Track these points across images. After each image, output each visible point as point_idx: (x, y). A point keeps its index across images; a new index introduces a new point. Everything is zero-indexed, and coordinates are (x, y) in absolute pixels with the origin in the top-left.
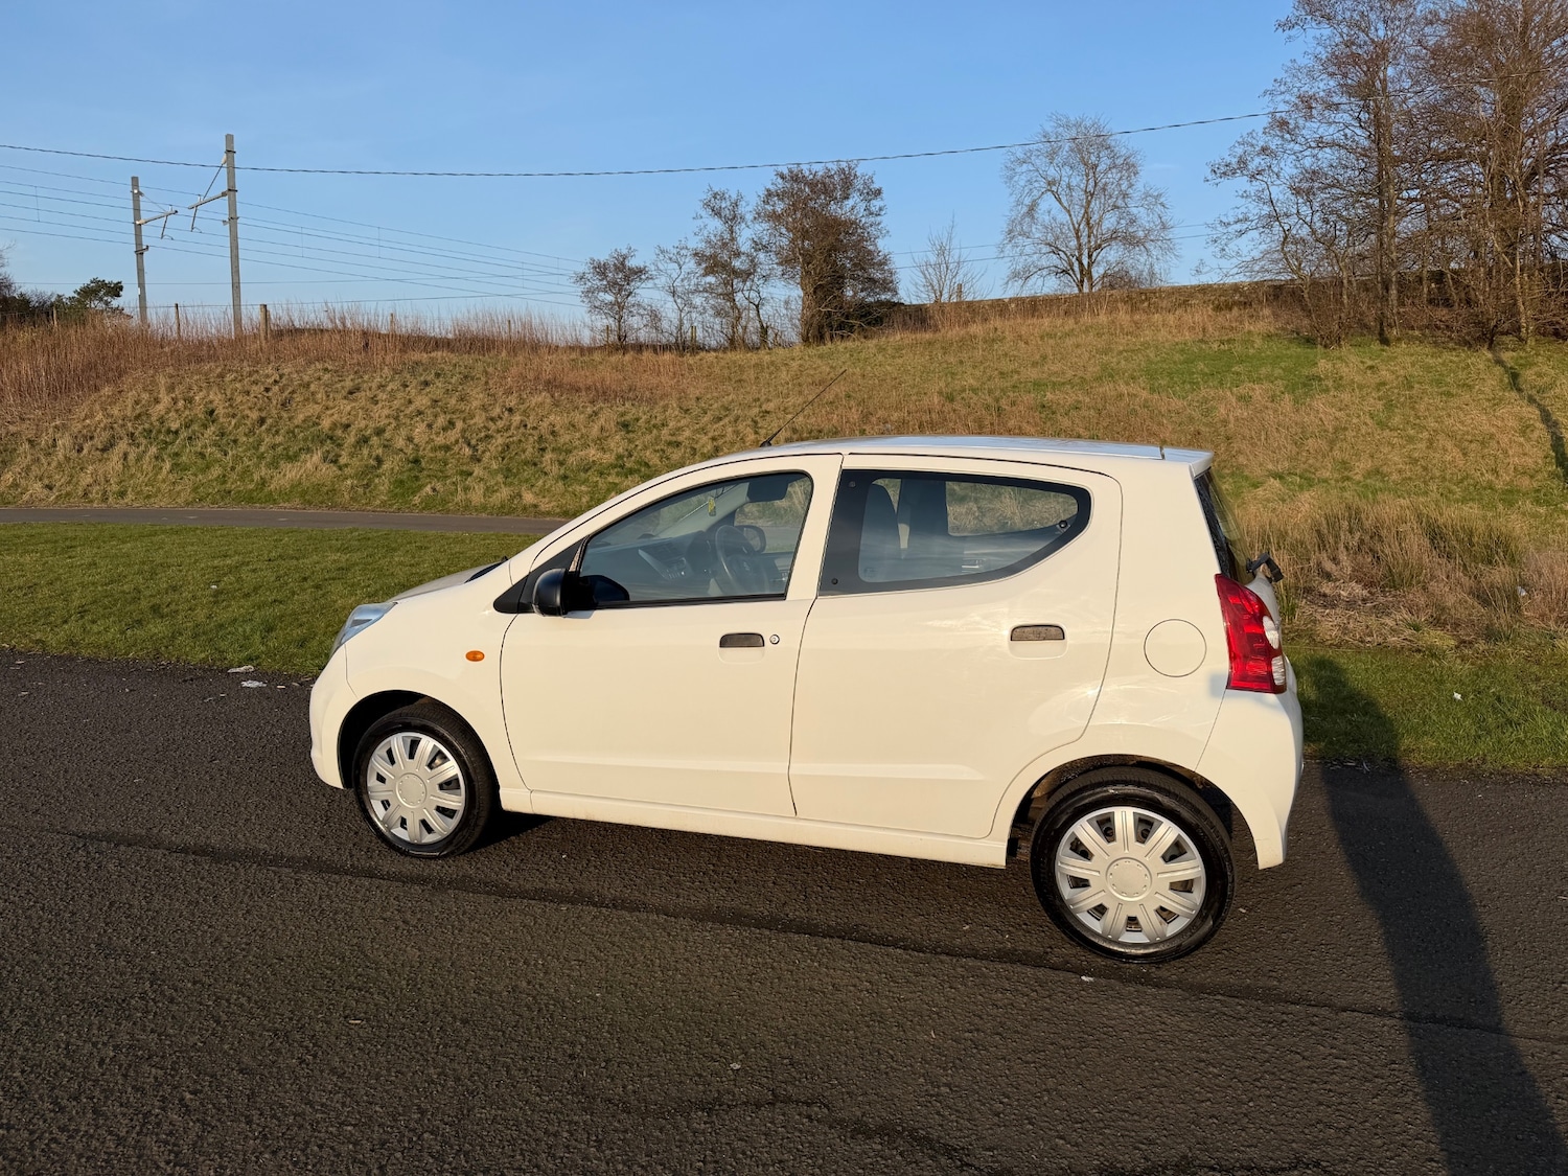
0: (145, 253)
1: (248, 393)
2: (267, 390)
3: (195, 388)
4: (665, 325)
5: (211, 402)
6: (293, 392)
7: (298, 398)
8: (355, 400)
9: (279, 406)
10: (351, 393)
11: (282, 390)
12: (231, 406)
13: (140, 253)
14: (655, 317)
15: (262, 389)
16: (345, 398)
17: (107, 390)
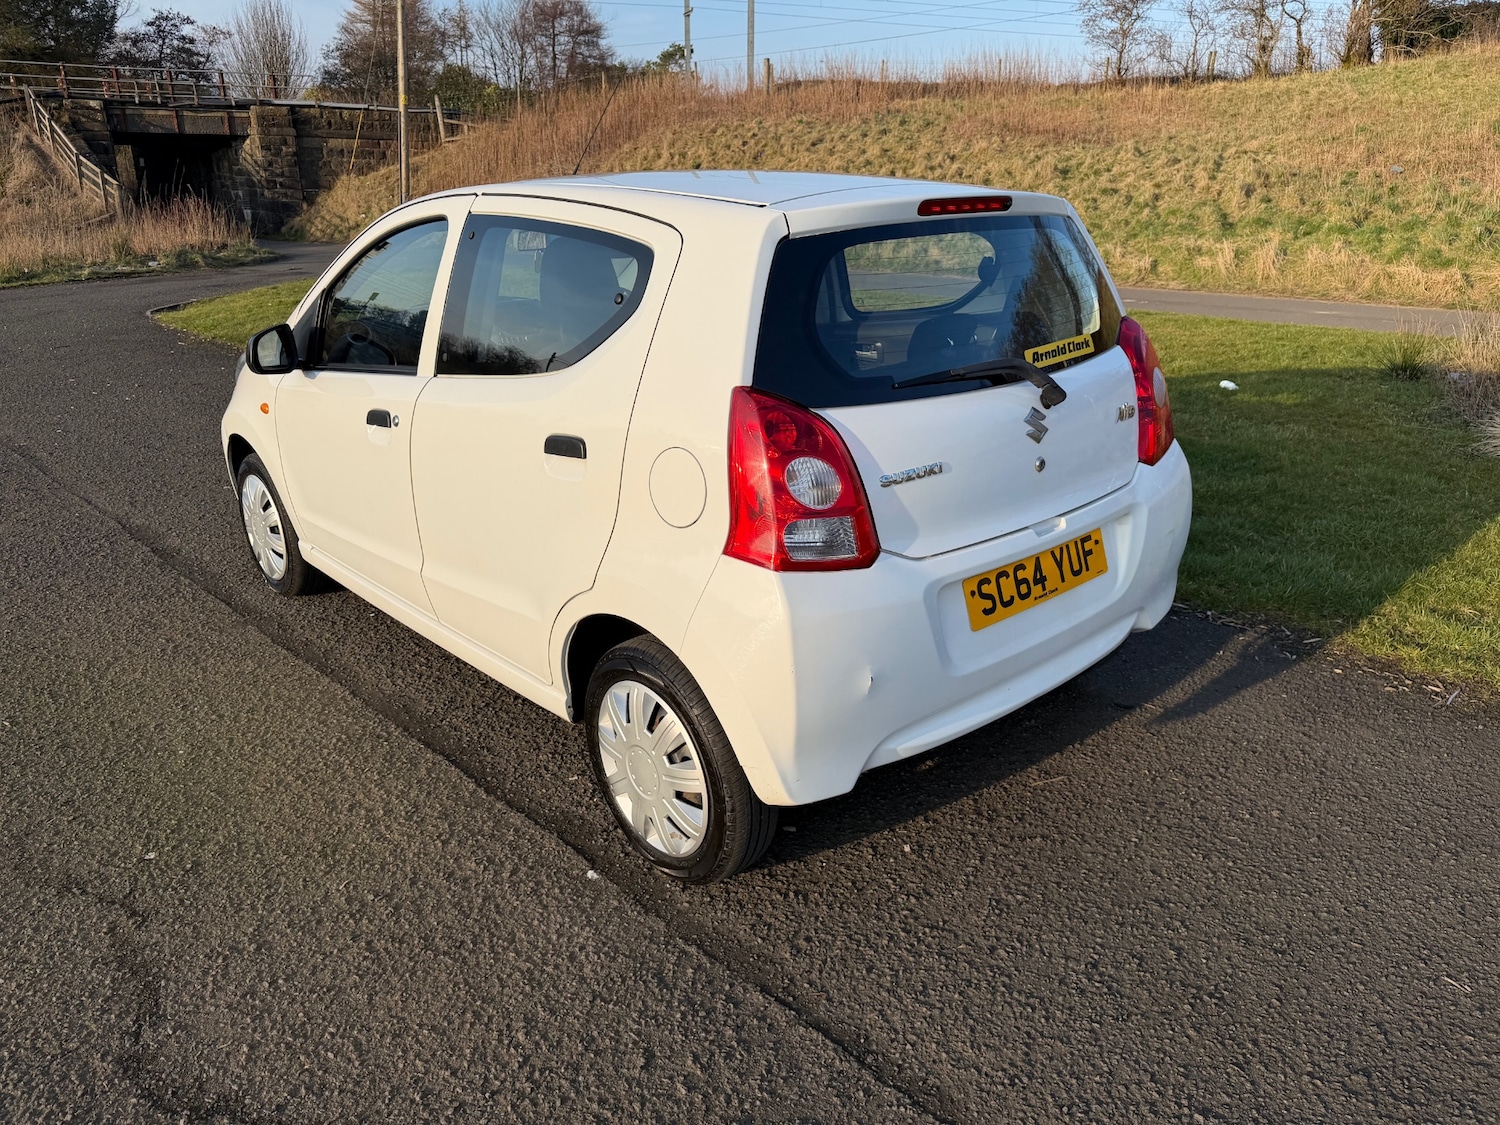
0: (692, 14)
1: (729, 147)
2: (744, 144)
3: (690, 143)
4: (1174, 53)
5: (699, 157)
6: (765, 145)
7: (768, 151)
8: (815, 152)
9: (751, 159)
10: (814, 144)
11: (756, 144)
12: (713, 160)
13: (687, 15)
14: (1163, 43)
15: (741, 143)
16: (808, 150)
17: (626, 147)
